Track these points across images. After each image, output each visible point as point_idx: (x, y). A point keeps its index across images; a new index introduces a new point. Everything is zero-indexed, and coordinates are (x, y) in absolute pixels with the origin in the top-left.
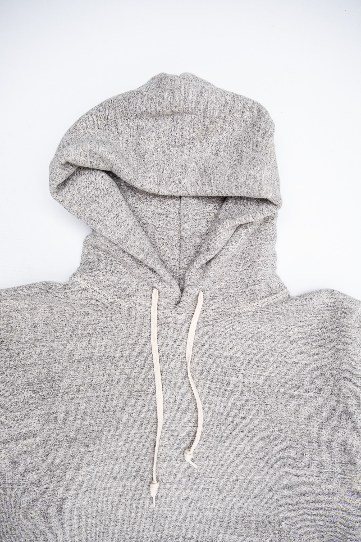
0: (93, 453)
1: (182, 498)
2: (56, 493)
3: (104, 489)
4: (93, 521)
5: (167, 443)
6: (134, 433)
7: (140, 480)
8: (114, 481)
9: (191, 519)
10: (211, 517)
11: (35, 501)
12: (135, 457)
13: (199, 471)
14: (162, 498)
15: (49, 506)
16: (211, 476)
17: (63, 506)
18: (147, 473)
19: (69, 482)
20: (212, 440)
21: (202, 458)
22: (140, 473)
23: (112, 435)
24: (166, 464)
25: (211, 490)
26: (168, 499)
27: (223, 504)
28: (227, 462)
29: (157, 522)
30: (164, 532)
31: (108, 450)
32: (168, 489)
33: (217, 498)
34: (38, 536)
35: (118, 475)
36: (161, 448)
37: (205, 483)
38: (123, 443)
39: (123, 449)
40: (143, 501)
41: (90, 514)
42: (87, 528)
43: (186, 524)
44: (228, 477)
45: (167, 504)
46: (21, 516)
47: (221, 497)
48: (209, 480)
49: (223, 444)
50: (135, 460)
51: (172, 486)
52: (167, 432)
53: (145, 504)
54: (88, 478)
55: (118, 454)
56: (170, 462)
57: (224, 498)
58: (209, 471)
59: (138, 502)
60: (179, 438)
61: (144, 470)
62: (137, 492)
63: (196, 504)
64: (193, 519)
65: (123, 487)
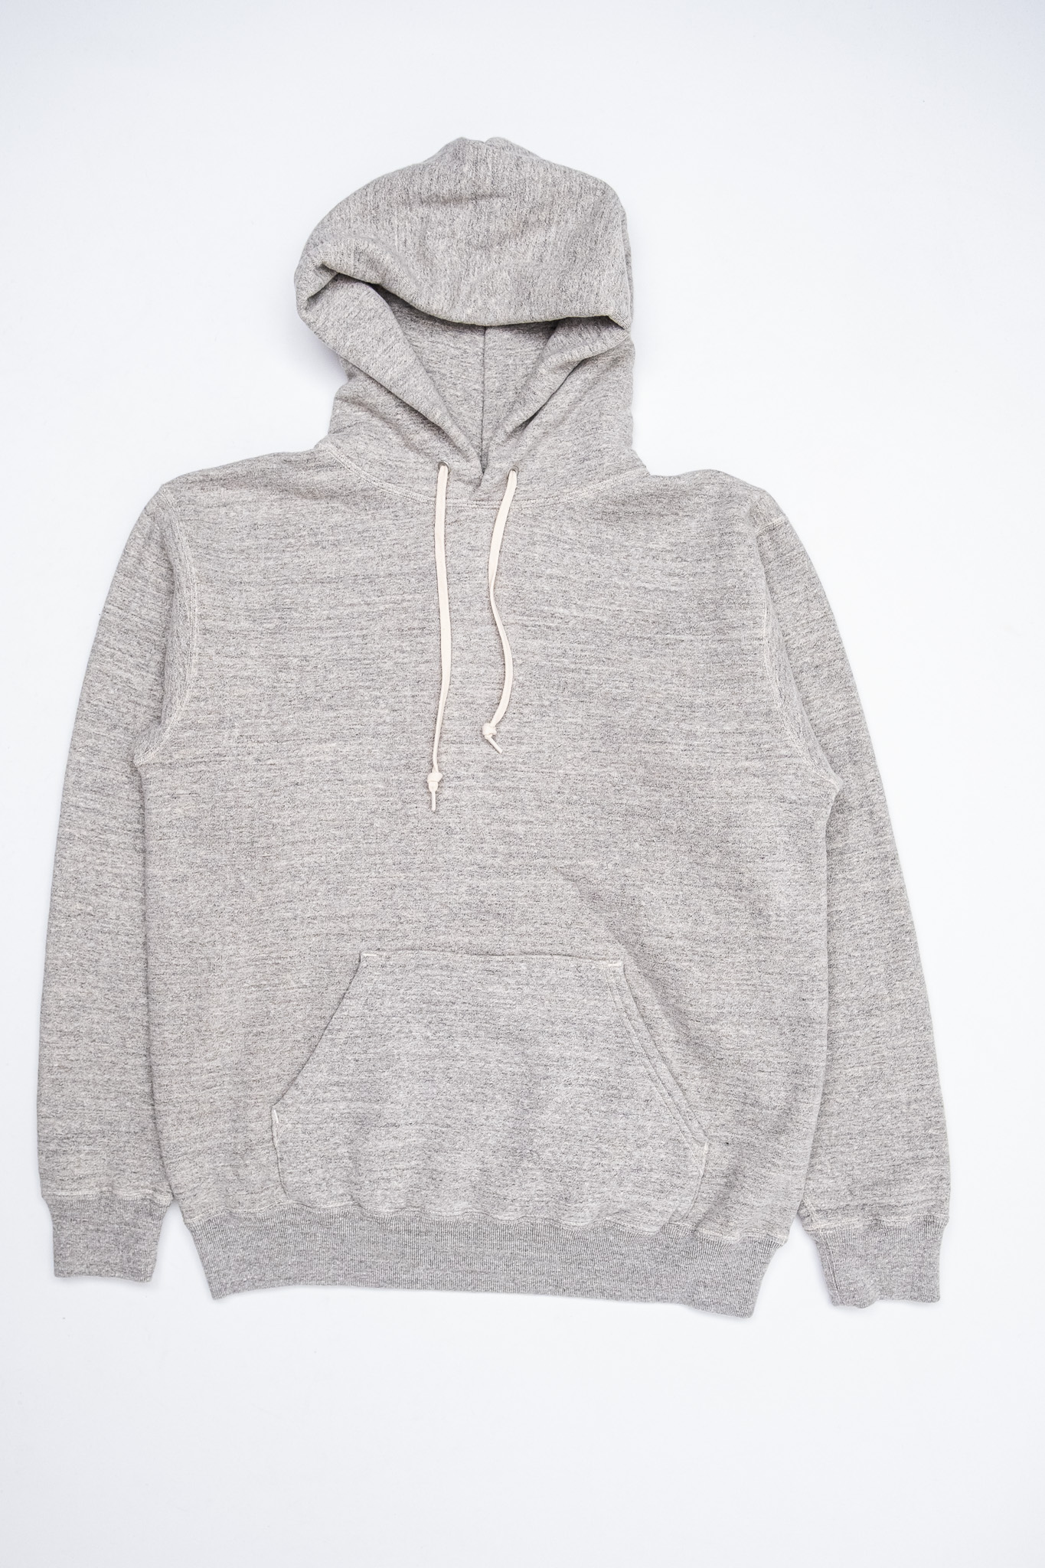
0: (342, 720)
1: (477, 802)
2: (286, 773)
3: (356, 782)
4: (337, 833)
5: (456, 714)
6: (405, 697)
7: (411, 772)
8: (372, 771)
9: (491, 837)
10: (523, 833)
11: (254, 781)
12: (405, 734)
13: (505, 759)
15: (275, 791)
16: (523, 769)
17: (295, 795)
18: (423, 761)
19: (304, 758)
20: (526, 711)
21: (510, 740)
22: (413, 760)
23: (371, 695)
24: (453, 748)
25: (523, 791)
26: (456, 804)
27: (541, 815)
28: (549, 747)
29: (437, 840)
30: (447, 856)
31: (365, 720)
33: (532, 804)
34: (256, 839)
35: (379, 762)
36: (447, 722)
37: (513, 779)
38: (387, 711)
39: (388, 721)
40: (415, 805)
41: (333, 820)
42: (328, 844)
43: (483, 845)
44: (550, 771)
46: (233, 803)
47: (538, 803)
48: (520, 775)
49: (544, 718)
50: (405, 740)
51: (461, 783)
52: (456, 697)
53: (419, 810)
54: (333, 759)
55: (380, 728)
56: (460, 745)
57: (544, 804)
58: (521, 760)
59: (409, 806)
60: (475, 706)
61: (418, 756)
62: (407, 791)
63: (499, 812)
64: (495, 837)
65: (386, 781)
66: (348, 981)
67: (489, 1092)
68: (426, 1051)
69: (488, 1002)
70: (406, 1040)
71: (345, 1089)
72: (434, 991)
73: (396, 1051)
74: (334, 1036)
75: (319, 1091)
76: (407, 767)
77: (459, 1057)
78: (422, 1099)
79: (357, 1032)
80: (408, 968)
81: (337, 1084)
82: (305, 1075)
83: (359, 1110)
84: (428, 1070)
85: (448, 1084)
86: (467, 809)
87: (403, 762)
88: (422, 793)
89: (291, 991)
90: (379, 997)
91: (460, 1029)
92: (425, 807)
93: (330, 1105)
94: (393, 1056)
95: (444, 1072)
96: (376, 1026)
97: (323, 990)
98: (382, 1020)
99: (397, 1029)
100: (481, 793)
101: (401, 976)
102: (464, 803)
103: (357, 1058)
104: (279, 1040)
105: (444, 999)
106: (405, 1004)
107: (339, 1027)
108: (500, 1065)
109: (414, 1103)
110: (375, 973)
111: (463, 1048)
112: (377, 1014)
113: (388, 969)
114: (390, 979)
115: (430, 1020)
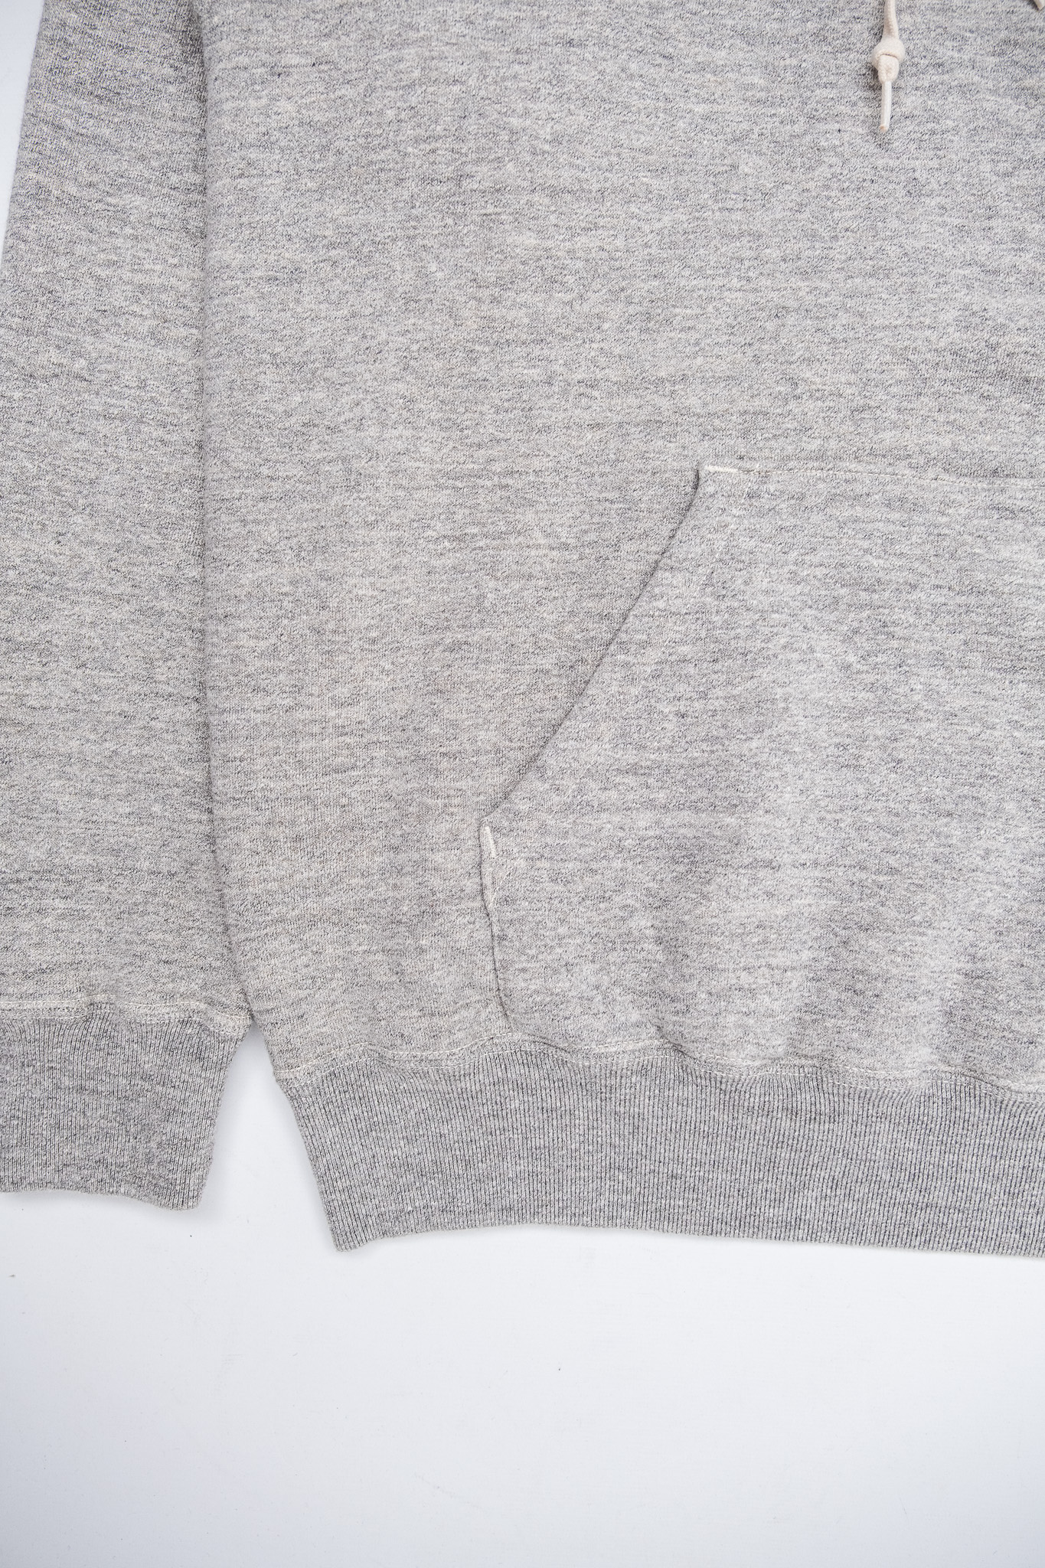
1: (981, 122)
2: (545, 13)
3: (701, 68)
4: (655, 183)
7: (830, 49)
9: (1011, 205)
11: (469, 22)
14: (908, 122)
15: (518, 51)
17: (566, 67)
18: (857, 27)
22: (834, 23)
26: (930, 126)
29: (884, 208)
30: (910, 244)
32: (932, 89)
34: (468, 169)
35: (755, 24)
40: (837, 126)
41: (647, 152)
42: (633, 208)
43: (993, 223)
45: (924, 145)
46: (416, 74)
51: (946, 77)
53: (846, 137)
61: (847, 13)
62: (818, 92)
63: (1033, 146)
64: (1019, 205)
65: (771, 71)
66: (666, 534)
67: (988, 794)
68: (845, 698)
69: (999, 583)
70: (802, 667)
71: (651, 781)
72: (870, 558)
73: (779, 691)
74: (630, 659)
75: (593, 785)
76: (820, 37)
77: (921, 713)
78: (830, 807)
79: (684, 649)
80: (810, 501)
81: (633, 770)
82: (561, 746)
83: (682, 831)
84: (848, 741)
85: (893, 776)
86: (956, 138)
87: (810, 26)
88: (854, 99)
89: (533, 553)
90: (741, 566)
91: (925, 648)
92: (860, 131)
93: (617, 819)
94: (773, 701)
95: (883, 747)
96: (732, 633)
97: (606, 552)
98: (747, 618)
99: (783, 641)
100: (990, 103)
101: (793, 521)
102: (950, 123)
103: (683, 710)
104: (503, 666)
105: (893, 576)
106: (799, 588)
107: (645, 637)
108: (1016, 734)
109: (813, 817)
110: (734, 511)
111: (930, 692)
112: (736, 604)
113: (765, 502)
114: (766, 526)
115: (856, 624)
